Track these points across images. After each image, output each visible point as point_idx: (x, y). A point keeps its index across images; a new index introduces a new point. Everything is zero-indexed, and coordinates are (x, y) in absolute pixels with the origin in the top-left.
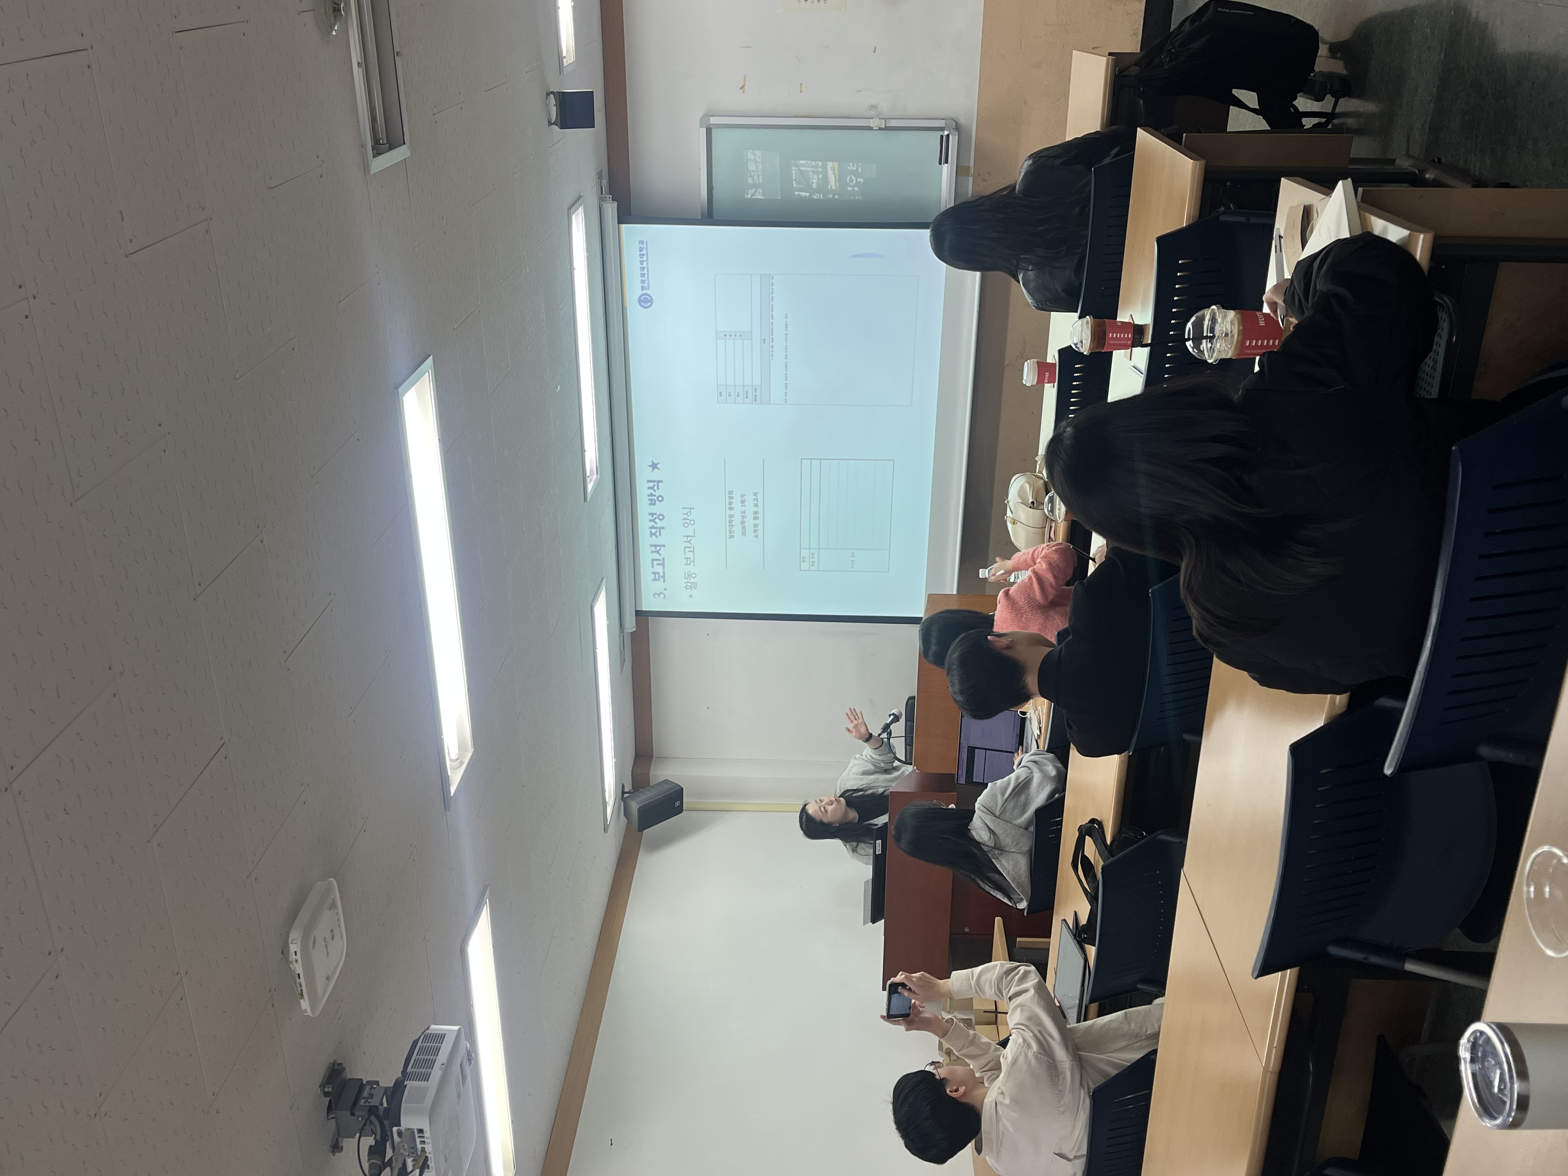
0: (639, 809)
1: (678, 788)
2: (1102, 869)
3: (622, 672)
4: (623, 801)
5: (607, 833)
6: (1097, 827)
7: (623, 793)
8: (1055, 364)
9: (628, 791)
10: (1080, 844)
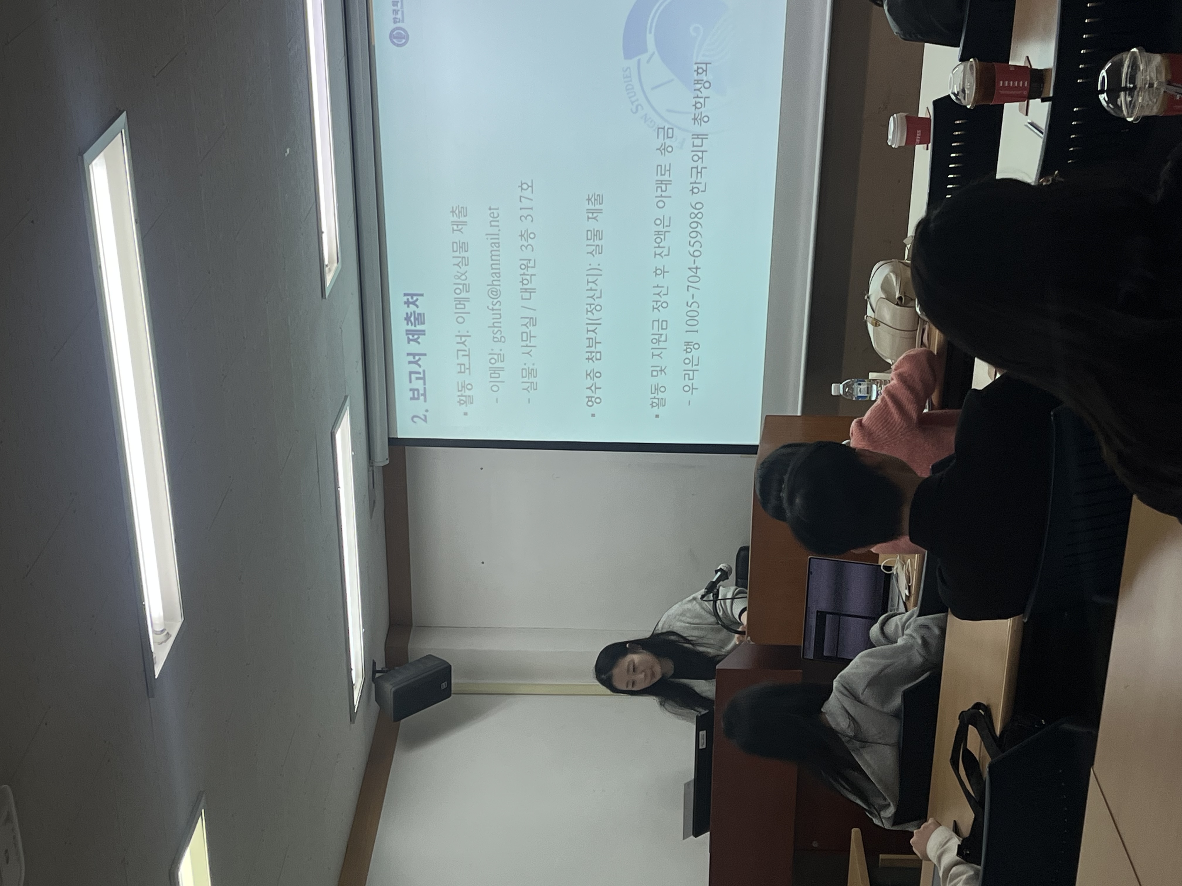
0: (396, 693)
1: (445, 666)
2: (989, 768)
3: (371, 517)
4: (374, 683)
5: (354, 723)
6: (983, 713)
7: (375, 672)
8: (929, 119)
9: (380, 669)
10: (961, 736)
